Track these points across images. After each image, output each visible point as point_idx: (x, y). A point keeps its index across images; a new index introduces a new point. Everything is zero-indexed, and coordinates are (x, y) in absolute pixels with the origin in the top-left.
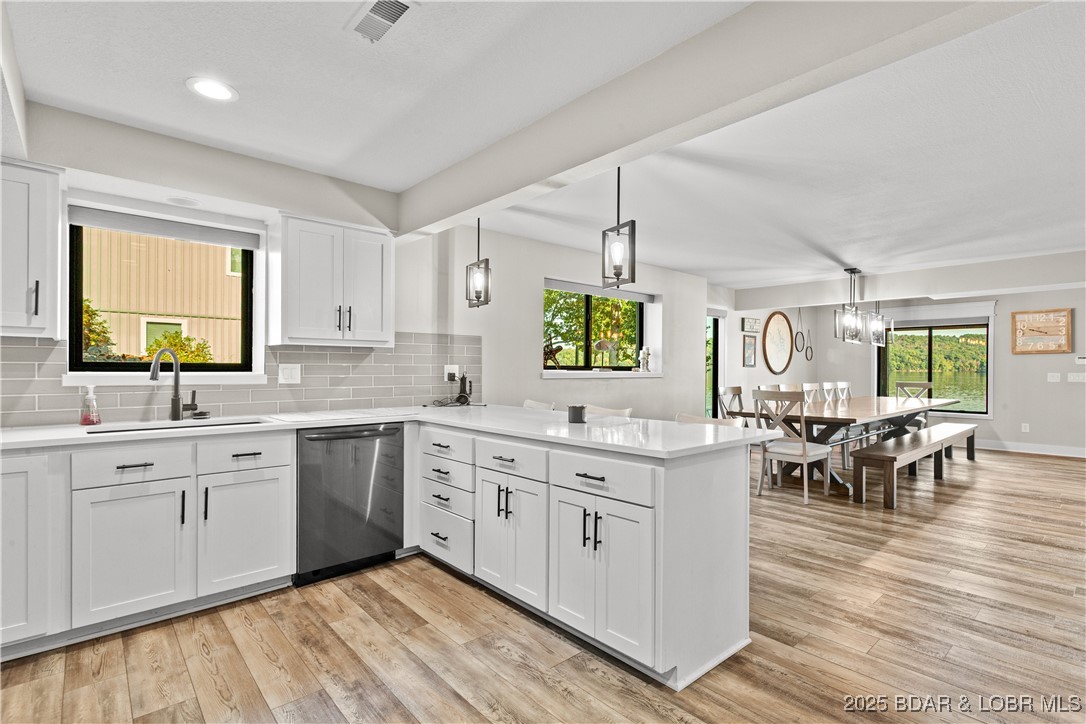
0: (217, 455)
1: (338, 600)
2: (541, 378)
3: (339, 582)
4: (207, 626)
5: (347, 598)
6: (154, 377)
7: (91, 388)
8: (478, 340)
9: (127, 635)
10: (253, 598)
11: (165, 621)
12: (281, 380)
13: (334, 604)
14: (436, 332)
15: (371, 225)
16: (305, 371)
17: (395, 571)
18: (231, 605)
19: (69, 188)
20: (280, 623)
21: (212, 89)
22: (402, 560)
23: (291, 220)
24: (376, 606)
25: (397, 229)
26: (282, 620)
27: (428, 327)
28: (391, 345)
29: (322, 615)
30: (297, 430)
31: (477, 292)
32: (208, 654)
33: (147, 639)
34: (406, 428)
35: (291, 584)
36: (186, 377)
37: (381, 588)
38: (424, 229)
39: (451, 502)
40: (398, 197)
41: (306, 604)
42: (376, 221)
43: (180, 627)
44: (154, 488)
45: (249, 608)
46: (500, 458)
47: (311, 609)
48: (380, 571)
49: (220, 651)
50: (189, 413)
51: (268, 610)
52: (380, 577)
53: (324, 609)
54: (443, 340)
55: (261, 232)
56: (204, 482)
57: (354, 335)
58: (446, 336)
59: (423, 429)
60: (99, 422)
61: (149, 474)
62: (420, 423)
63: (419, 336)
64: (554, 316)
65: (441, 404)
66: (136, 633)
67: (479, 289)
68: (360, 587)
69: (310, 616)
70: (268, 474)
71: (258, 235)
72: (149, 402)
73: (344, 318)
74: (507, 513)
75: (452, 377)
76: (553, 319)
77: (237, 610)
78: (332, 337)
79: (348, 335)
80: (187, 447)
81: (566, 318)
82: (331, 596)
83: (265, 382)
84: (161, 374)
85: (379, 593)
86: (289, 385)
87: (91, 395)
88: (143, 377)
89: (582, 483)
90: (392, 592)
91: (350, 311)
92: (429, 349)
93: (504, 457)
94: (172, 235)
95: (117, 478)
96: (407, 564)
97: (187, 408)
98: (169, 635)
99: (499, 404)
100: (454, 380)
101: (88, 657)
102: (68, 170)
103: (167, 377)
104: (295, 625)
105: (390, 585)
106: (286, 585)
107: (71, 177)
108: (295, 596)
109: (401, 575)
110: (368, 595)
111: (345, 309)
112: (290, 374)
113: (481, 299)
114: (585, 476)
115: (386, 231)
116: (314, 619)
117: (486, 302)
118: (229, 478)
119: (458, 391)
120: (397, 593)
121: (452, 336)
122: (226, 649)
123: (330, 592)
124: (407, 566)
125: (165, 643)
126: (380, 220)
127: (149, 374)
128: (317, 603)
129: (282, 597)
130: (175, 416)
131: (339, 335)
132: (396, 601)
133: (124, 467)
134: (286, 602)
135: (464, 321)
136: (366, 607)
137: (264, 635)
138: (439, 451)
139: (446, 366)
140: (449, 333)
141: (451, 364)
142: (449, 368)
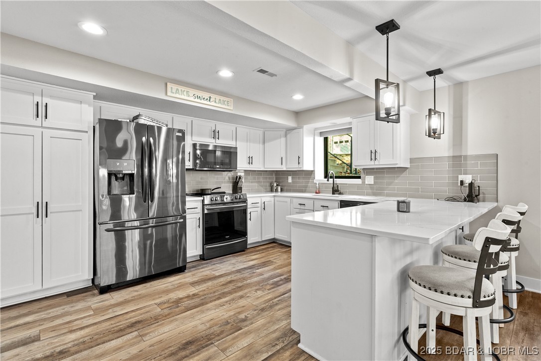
6: (328, 180)
7: (317, 183)
8: (495, 156)
12: (366, 183)
16: (375, 178)
19: (316, 129)
30: (340, 201)
54: (458, 160)
57: (379, 163)
58: (460, 156)
60: (319, 193)
61: (305, 207)
63: (438, 159)
67: (435, 128)
75: (462, 183)
78: (370, 164)
79: (377, 162)
83: (359, 183)
86: (370, 185)
87: (317, 185)
91: (376, 152)
92: (446, 166)
97: (336, 191)
102: (304, 126)
111: (374, 151)
112: (370, 180)
119: (467, 192)
121: (466, 157)
130: (333, 193)
131: (372, 163)
139: (459, 176)
140: (463, 154)
141: (464, 174)
142: (461, 178)
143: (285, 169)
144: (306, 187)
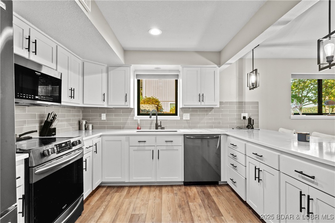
0: (161, 141)
1: (195, 194)
2: (290, 118)
3: (197, 187)
4: (158, 191)
5: (198, 194)
6: (150, 117)
7: (139, 120)
8: (257, 103)
9: (141, 187)
10: (171, 185)
11: (150, 186)
12: (184, 119)
13: (193, 195)
14: (238, 101)
15: (210, 64)
16: (191, 115)
17: (217, 189)
18: (166, 186)
19: (135, 70)
20: (175, 197)
21: (155, 32)
22: (221, 185)
23: (184, 68)
24: (206, 201)
25: (219, 65)
26: (176, 196)
27: (234, 99)
28: (218, 106)
29: (188, 198)
30: (184, 135)
31: (252, 83)
32: (154, 200)
33: (145, 190)
34: (222, 137)
35: (183, 184)
36: (159, 117)
37: (210, 194)
38: (228, 62)
39: (237, 168)
40: (220, 53)
41: (185, 193)
42: (212, 63)
43: (152, 189)
44: (147, 148)
45: (170, 188)
46: (256, 154)
47: (186, 195)
48: (212, 187)
49: (158, 201)
50: (160, 127)
51: (174, 191)
52: (211, 190)
53: (189, 196)
54: (241, 104)
55: (179, 74)
56: (158, 148)
57: (204, 104)
58: (242, 102)
59: (229, 138)
60: (140, 129)
61: (145, 144)
62: (227, 135)
63: (231, 103)
64: (308, 93)
65: (240, 128)
66: (143, 187)
67: (253, 82)
68: (203, 192)
69: (184, 197)
70: (175, 148)
71: (178, 75)
72: (151, 124)
73: (201, 98)
74: (259, 180)
75: (244, 118)
76: (307, 94)
77: (167, 188)
78: (197, 104)
79: (203, 103)
80: (154, 138)
81: (314, 93)
82: (193, 192)
83: (180, 119)
84: (152, 116)
85: (208, 196)
86: (186, 120)
87: (139, 122)
88: (147, 117)
89: (299, 176)
90: (213, 197)
91: (203, 95)
92: (235, 107)
93: (258, 154)
94: (157, 78)
95: (138, 144)
96: (222, 187)
97: (159, 126)
98: (149, 190)
99: (267, 129)
100: (245, 119)
101: (132, 190)
102: (132, 65)
103: (154, 117)
104: (179, 199)
105: (214, 195)
106: (181, 184)
107: (133, 67)
108: (183, 188)
109: (219, 191)
110: (205, 196)
111: (201, 95)
112: (187, 116)
113: (254, 86)
114: (301, 173)
115: (216, 66)
116: (185, 199)
117: (256, 87)
118: (164, 148)
119: (248, 123)
120: (215, 199)
121: (245, 102)
122: (159, 200)
123: (194, 190)
124: (222, 188)
125: (147, 193)
126: (214, 63)
127: (149, 116)
128: (188, 193)
129: (180, 188)
130: (157, 128)
131: (199, 103)
132: (214, 202)
133: (140, 141)
134: (180, 190)
135: (249, 96)
136: (203, 201)
137: (170, 199)
138: (233, 147)
139: (242, 114)
140: (243, 101)
141: (244, 113)
142: (243, 115)
143: (106, 106)
144: (125, 123)
